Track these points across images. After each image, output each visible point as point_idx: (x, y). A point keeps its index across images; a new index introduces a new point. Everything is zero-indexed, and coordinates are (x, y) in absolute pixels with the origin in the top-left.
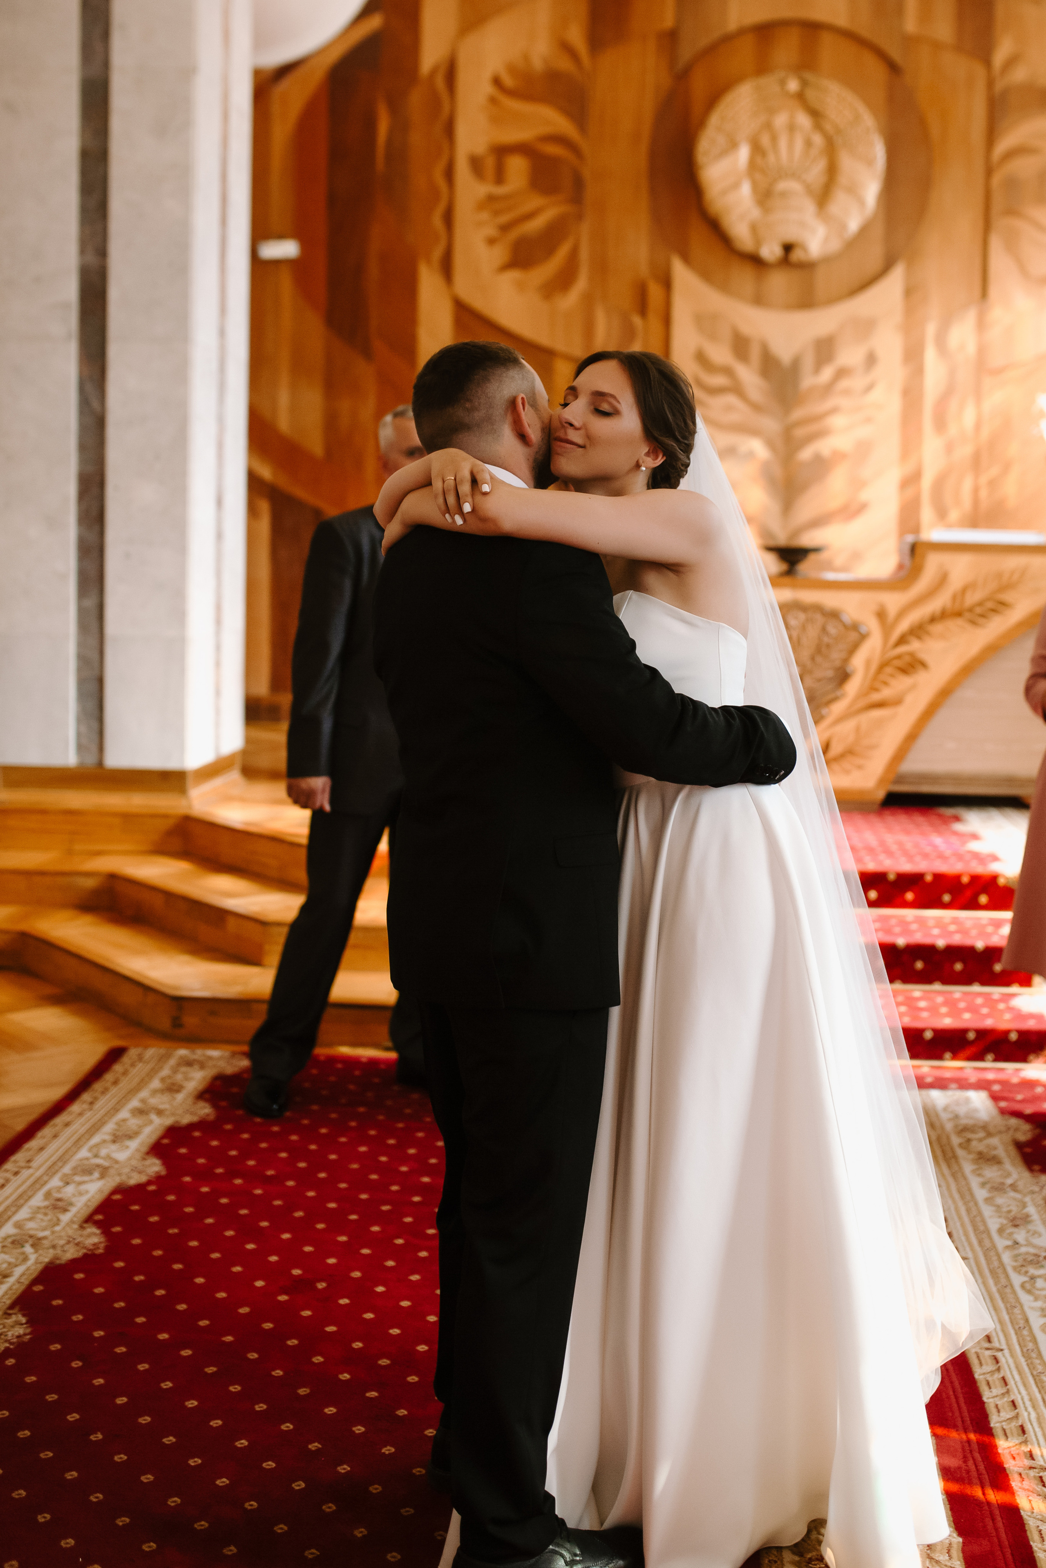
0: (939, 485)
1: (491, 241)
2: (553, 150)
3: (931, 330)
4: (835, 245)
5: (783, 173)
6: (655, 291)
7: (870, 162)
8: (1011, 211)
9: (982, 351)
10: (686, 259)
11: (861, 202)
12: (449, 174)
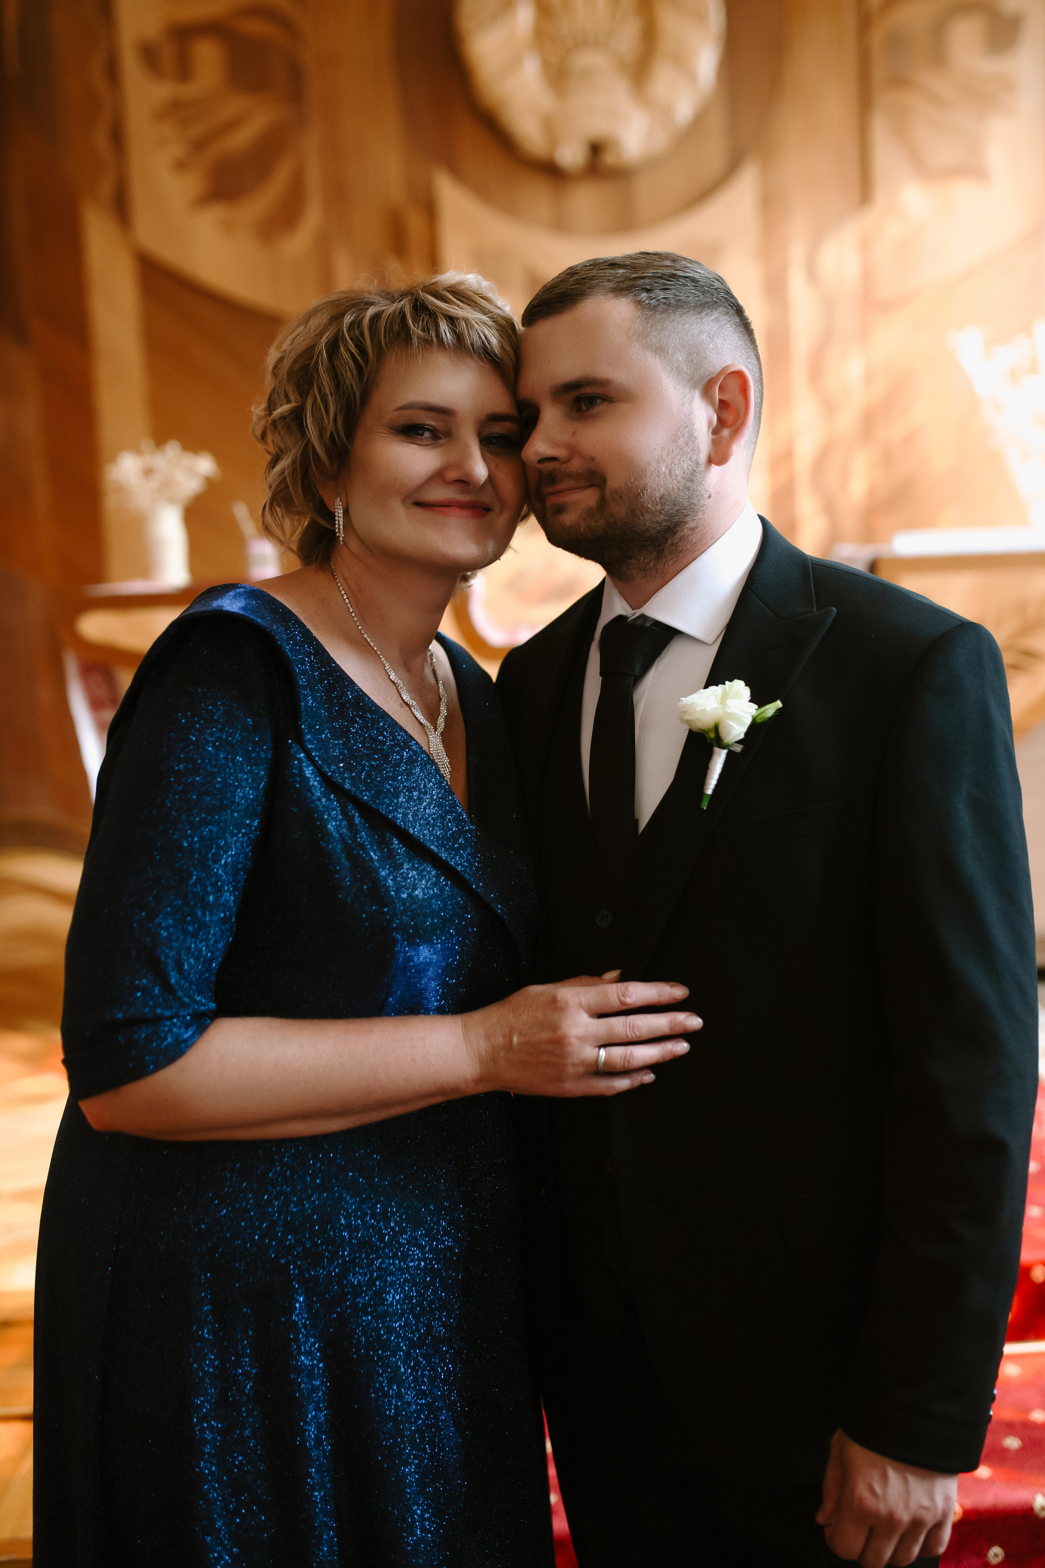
0: (820, 462)
1: (181, 166)
2: (255, 28)
3: (797, 252)
4: (661, 141)
5: (583, 42)
6: (415, 223)
7: (700, 17)
8: (898, 81)
9: (868, 274)
10: (456, 171)
11: (691, 76)
12: (112, 71)
